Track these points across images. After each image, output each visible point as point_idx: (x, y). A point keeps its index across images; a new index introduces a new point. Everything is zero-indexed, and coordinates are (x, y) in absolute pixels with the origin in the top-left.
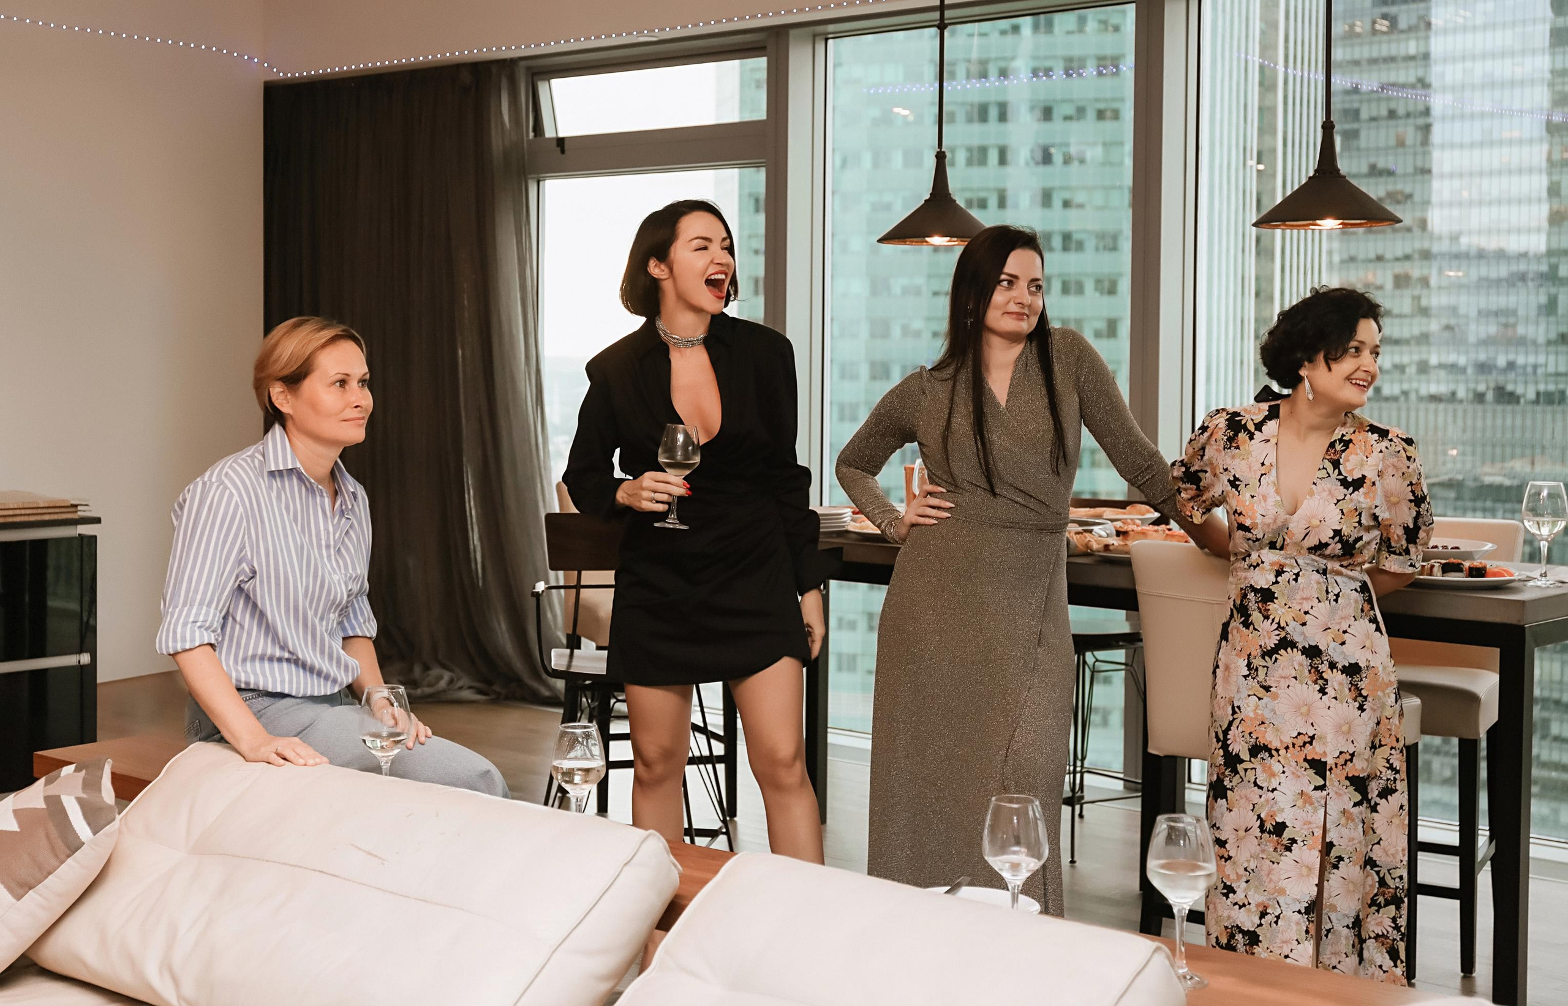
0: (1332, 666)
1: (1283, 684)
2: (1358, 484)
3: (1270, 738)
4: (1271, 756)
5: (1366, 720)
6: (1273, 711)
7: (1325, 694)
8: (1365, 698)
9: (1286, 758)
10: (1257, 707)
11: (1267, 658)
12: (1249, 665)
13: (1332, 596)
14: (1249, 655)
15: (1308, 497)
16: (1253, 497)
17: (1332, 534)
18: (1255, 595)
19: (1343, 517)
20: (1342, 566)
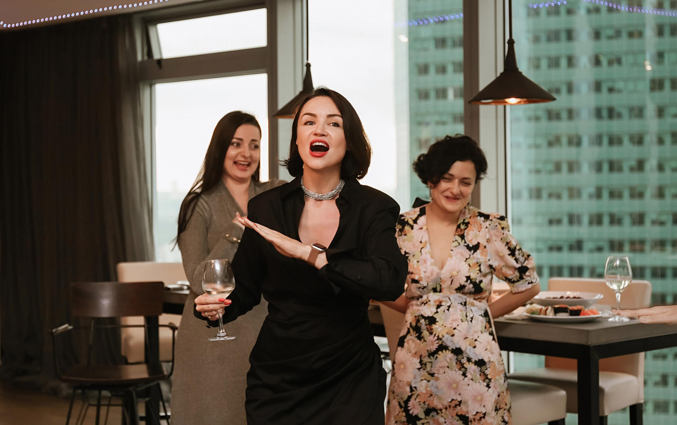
0: (469, 360)
1: (441, 371)
2: (476, 248)
3: (436, 403)
4: (438, 414)
5: (492, 393)
6: (437, 387)
7: (466, 376)
8: (490, 380)
9: (446, 414)
10: (427, 387)
11: (431, 357)
12: (421, 362)
13: (469, 319)
14: (421, 356)
15: (449, 259)
16: (418, 262)
17: (465, 279)
18: (425, 321)
19: (470, 268)
20: (474, 299)
